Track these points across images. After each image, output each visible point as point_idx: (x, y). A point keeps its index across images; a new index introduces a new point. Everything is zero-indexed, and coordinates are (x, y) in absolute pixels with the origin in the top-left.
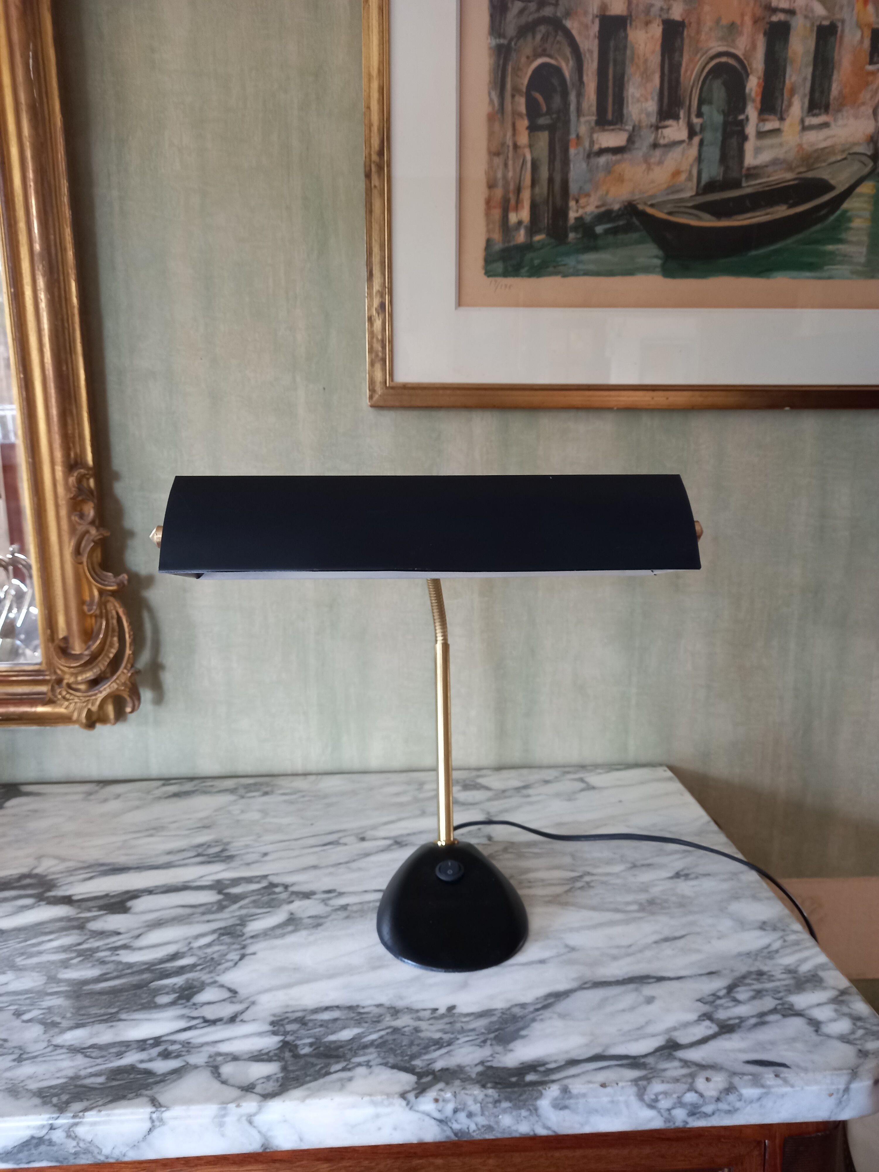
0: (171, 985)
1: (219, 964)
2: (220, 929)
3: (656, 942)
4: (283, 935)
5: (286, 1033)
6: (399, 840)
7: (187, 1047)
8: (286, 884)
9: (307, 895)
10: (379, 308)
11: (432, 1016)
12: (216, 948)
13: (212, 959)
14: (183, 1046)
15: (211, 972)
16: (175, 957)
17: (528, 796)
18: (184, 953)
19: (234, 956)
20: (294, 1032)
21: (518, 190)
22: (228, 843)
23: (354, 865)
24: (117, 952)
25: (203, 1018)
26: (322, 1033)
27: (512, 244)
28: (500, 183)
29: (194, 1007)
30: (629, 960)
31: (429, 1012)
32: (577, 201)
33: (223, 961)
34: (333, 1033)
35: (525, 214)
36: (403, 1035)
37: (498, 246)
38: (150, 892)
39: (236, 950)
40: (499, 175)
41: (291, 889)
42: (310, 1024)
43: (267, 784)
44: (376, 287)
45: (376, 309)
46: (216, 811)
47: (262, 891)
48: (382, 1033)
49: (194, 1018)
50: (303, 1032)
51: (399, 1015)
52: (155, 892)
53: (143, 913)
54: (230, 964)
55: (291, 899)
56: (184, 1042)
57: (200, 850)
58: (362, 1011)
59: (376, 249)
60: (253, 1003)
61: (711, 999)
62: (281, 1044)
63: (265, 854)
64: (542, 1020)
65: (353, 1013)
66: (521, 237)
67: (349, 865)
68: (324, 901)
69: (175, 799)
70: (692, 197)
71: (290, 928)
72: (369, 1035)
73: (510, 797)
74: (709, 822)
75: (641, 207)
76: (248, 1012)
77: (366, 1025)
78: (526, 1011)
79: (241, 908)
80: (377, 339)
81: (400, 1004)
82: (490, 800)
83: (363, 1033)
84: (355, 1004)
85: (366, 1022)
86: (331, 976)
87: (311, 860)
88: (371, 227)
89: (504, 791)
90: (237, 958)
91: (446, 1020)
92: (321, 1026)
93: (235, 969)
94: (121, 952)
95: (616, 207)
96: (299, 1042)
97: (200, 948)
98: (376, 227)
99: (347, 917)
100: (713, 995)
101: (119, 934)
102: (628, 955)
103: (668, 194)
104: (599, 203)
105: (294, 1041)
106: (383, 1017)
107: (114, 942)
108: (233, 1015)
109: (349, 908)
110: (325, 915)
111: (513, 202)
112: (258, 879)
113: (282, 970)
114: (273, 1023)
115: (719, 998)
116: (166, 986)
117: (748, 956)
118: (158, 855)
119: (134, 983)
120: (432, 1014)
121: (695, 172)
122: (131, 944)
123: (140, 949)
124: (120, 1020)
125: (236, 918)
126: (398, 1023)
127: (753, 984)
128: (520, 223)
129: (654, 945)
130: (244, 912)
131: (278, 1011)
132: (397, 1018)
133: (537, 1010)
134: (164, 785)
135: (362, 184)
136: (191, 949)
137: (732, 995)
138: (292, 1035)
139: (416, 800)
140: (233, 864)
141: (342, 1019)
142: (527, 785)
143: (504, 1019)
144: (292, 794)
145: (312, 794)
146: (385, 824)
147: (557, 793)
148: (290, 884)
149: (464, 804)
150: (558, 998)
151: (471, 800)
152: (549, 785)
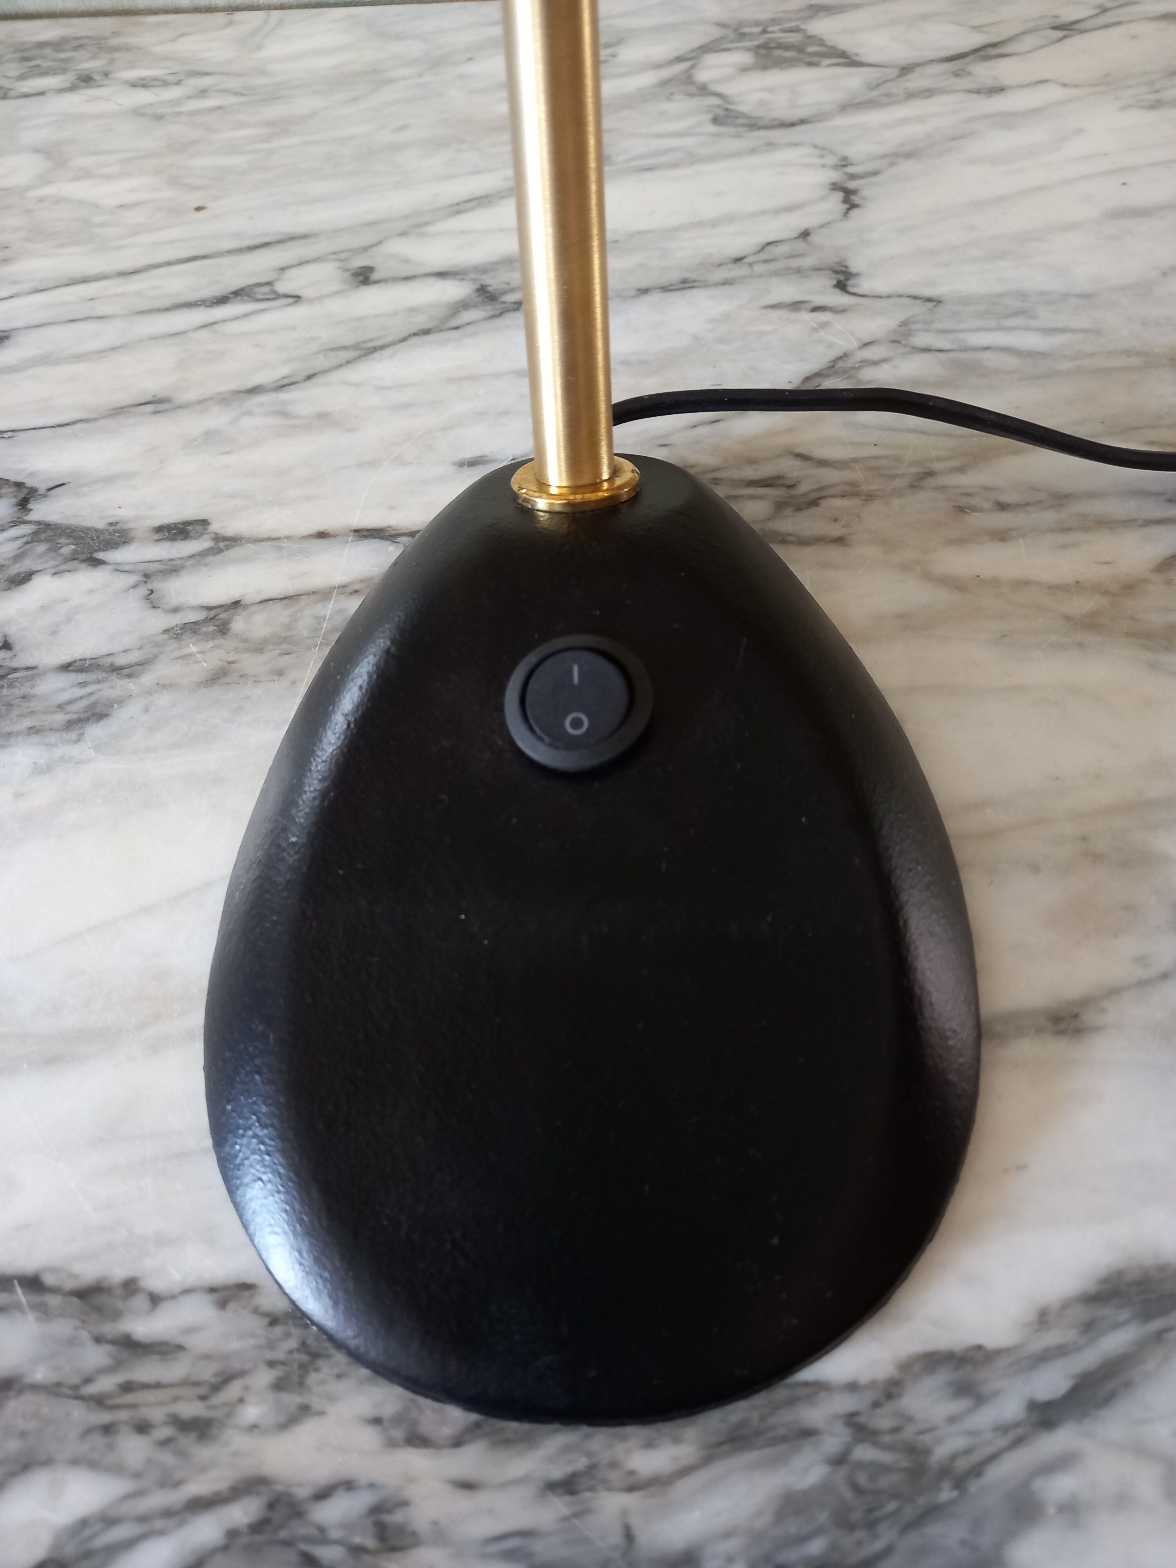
6: (494, 282)
8: (30, 483)
9: (91, 547)
17: (998, 90)
41: (41, 511)
43: (99, 44)
55: (27, 564)
65: (98, 1340)
67: (285, 396)
73: (928, 93)
82: (847, 107)
85: (142, 1428)
89: (906, 70)
106: (234, 1390)
109: (238, 624)
110: (133, 657)
132: (305, 1411)
141: (35, 1388)
142: (994, 45)
143: (862, 1479)
144: (165, 84)
145: (232, 83)
146: (458, 208)
147: (1107, 75)
148: (42, 487)
149: (754, 124)
150: (1156, 1324)
151: (781, 108)
152: (1077, 42)
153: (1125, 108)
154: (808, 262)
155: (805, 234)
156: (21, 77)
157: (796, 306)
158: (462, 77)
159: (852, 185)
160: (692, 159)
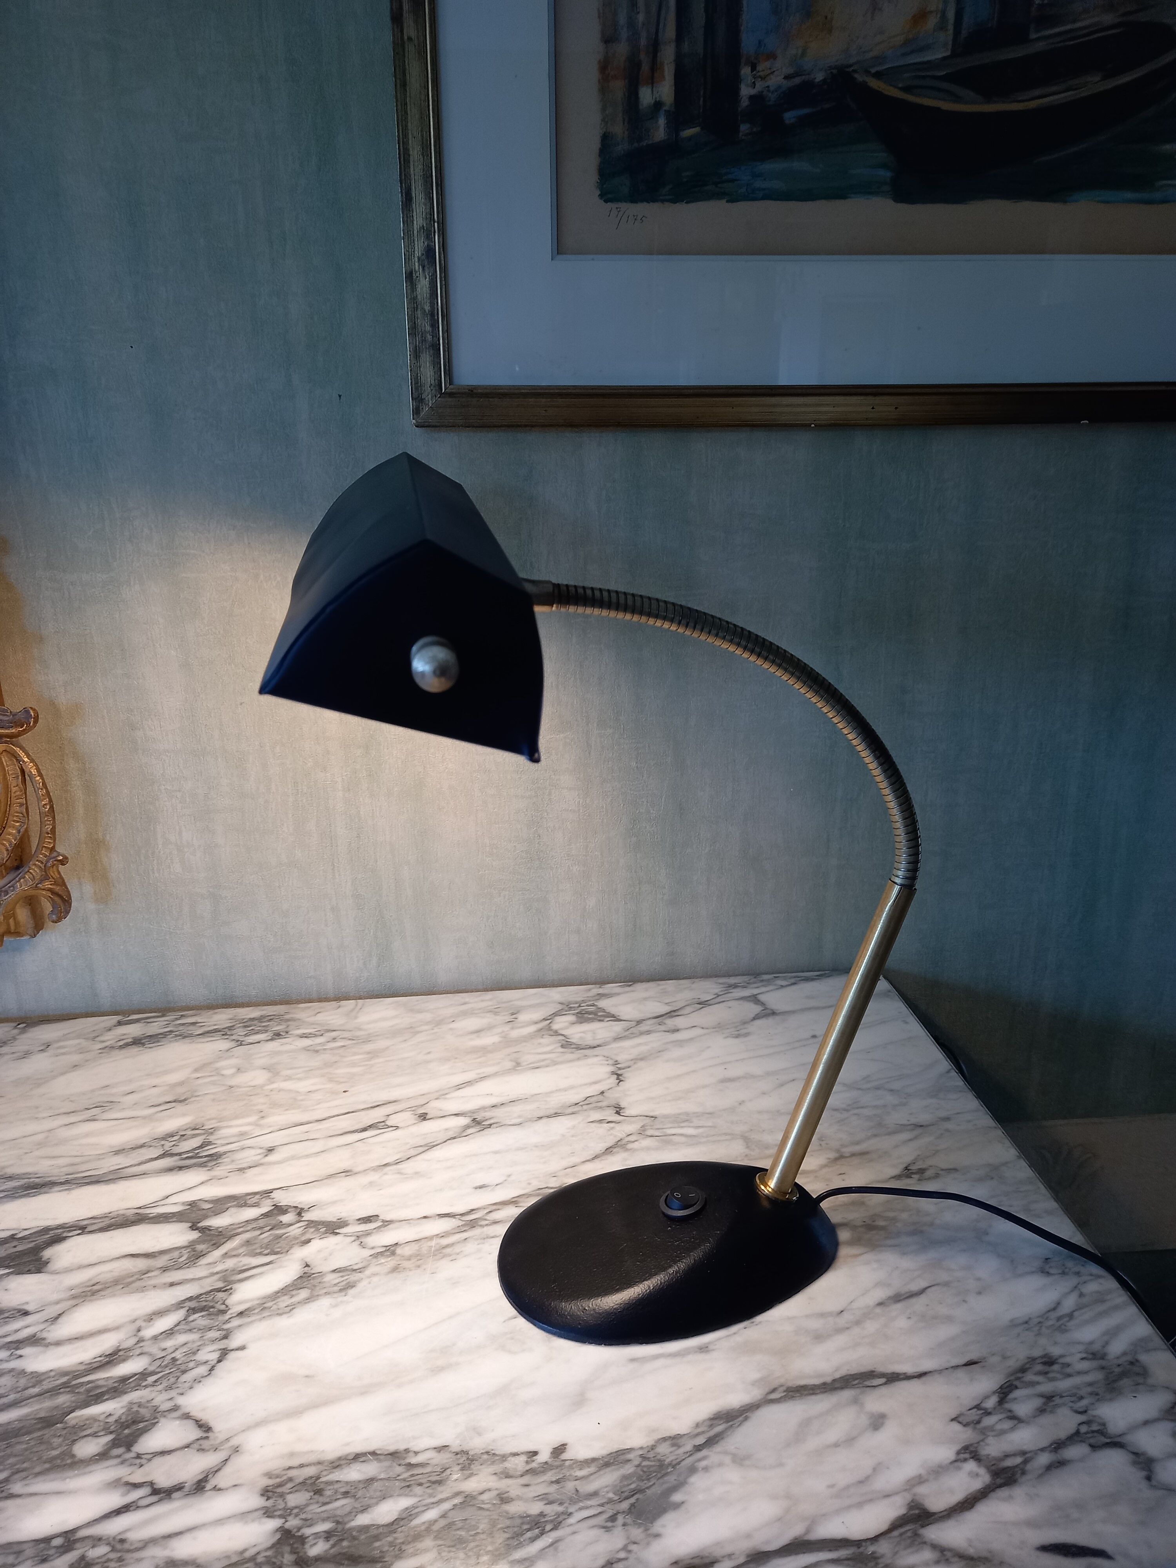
0: (102, 1417)
1: (184, 1372)
2: (190, 1299)
3: (880, 1304)
4: (291, 1308)
5: (286, 1513)
6: (479, 1117)
7: (120, 1551)
8: (300, 1206)
9: (332, 1228)
10: (424, 257)
11: (528, 1468)
12: (181, 1338)
13: (174, 1360)
14: (114, 1550)
15: (169, 1388)
16: (113, 1358)
17: (676, 1030)
18: (128, 1350)
19: (209, 1354)
20: (301, 1508)
21: (655, 46)
22: (212, 1131)
23: (408, 1167)
24: (19, 1352)
25: (151, 1484)
26: (348, 1509)
27: (644, 143)
28: (624, 34)
29: (138, 1461)
30: (841, 1340)
31: (523, 1458)
32: (754, 68)
33: (191, 1365)
34: (365, 1509)
35: (666, 90)
36: (481, 1508)
37: (621, 148)
38: (82, 1228)
39: (213, 1341)
40: (622, 19)
41: (307, 1216)
42: (328, 1493)
44: (418, 221)
45: (419, 258)
46: (196, 1070)
47: (261, 1223)
48: (447, 1506)
49: (136, 1486)
50: (315, 1508)
51: (475, 1467)
52: (89, 1229)
53: (68, 1270)
54: (202, 1370)
55: (308, 1236)
56: (114, 1538)
57: (168, 1145)
58: (414, 1460)
59: (415, 153)
60: (236, 1450)
61: (974, 1415)
62: (278, 1536)
63: (271, 1150)
64: (706, 1469)
65: (400, 1465)
66: (660, 130)
67: (400, 1166)
68: (359, 1237)
69: (134, 1050)
70: (944, 58)
71: (304, 1294)
72: (423, 1511)
73: (648, 1032)
74: (948, 1072)
75: (859, 77)
76: (227, 1470)
77: (418, 1490)
78: (681, 1451)
79: (226, 1255)
80: (423, 309)
81: (476, 1444)
83: (414, 1507)
84: (402, 1447)
85: (420, 1484)
86: (365, 1391)
87: (340, 1160)
88: (406, 113)
89: (639, 1022)
90: (215, 1356)
91: (550, 1476)
92: (346, 1494)
93: (210, 1380)
94: (26, 1351)
95: (819, 77)
96: (307, 1531)
97: (155, 1338)
98: (413, 113)
99: (395, 1269)
100: (977, 1407)
101: (26, 1313)
102: (839, 1331)
103: (904, 55)
104: (791, 71)
105: (299, 1529)
106: (448, 1472)
107: (17, 1331)
108: (200, 1477)
109: (399, 1251)
110: (359, 1266)
111: (645, 67)
112: (255, 1199)
113: (286, 1379)
114: (266, 1493)
115: (988, 1413)
116: (94, 1419)
117: (1026, 1325)
118: (100, 1157)
119: (42, 1414)
120: (527, 1462)
121: (951, 15)
122: (44, 1335)
123: (58, 1343)
124: (12, 1496)
125: (216, 1277)
126: (472, 1485)
127: (1038, 1383)
128: (658, 105)
129: (878, 1310)
130: (230, 1263)
131: (276, 1465)
132: (472, 1475)
133: (698, 1448)
134: (120, 1023)
135: (387, 37)
136: (141, 1340)
137: (1007, 1406)
138: (297, 1515)
139: (507, 1042)
140: (218, 1172)
141: (381, 1480)
142: (674, 1011)
143: (645, 1469)
144: (316, 1036)
145: (346, 1034)
146: (459, 1087)
147: (719, 1024)
148: (306, 1208)
149: (579, 1048)
150: (730, 1423)
151: (589, 1040)
152: (707, 1010)
153: (726, 1038)
154: (604, 1104)
155: (602, 1093)
156: (246, 1035)
157: (600, 1121)
158: (451, 1029)
159: (619, 1072)
160: (555, 1063)
